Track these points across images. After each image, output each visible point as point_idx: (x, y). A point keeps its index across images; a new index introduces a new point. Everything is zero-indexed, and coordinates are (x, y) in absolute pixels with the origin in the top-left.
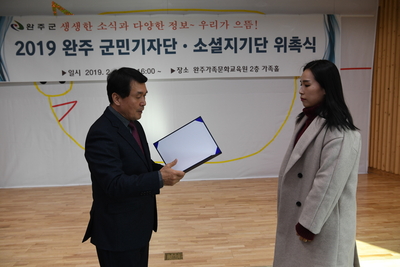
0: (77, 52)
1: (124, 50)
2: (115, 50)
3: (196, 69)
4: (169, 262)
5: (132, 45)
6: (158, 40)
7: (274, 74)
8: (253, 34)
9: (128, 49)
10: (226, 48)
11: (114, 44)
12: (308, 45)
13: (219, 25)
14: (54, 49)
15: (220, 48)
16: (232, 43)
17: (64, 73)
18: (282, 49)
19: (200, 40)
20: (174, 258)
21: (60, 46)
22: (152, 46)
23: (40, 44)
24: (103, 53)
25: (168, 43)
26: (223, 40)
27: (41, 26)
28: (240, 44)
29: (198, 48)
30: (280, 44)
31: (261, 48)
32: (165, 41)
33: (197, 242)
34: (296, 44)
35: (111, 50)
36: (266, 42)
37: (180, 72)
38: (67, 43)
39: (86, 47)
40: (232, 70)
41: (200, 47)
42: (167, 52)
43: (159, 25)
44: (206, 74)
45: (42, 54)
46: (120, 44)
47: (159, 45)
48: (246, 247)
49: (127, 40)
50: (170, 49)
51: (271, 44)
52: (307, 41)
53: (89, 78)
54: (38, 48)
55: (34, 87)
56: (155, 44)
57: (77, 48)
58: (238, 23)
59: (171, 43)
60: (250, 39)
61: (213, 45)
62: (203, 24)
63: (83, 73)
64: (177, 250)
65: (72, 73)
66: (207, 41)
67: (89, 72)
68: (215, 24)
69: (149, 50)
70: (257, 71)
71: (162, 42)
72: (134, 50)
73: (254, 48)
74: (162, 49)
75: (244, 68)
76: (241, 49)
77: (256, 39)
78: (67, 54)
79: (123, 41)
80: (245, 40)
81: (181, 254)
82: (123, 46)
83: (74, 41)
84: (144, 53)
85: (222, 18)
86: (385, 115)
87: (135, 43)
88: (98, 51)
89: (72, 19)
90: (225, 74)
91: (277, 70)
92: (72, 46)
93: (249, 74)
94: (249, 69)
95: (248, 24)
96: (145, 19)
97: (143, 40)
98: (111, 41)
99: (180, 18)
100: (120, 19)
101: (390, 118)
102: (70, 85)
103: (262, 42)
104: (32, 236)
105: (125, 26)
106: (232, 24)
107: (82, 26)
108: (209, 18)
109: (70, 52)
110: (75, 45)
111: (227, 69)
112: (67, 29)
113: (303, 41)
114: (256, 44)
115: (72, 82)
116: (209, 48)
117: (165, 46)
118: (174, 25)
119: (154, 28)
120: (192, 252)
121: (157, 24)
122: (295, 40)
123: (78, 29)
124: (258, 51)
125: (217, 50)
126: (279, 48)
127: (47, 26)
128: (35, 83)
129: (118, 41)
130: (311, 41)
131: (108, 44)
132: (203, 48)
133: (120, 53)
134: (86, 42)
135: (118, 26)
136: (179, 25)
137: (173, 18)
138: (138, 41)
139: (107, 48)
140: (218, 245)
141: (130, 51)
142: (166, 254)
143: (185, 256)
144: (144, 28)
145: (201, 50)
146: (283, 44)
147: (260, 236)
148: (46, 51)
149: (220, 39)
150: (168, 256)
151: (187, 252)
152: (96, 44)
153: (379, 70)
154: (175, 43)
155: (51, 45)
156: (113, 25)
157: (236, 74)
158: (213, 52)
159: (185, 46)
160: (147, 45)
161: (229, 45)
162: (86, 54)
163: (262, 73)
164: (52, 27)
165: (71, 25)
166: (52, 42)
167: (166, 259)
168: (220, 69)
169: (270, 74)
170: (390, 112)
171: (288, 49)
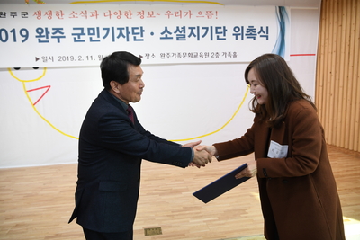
0: (50, 39)
1: (95, 37)
2: (86, 38)
3: (163, 55)
4: (149, 237)
5: (103, 33)
6: (127, 28)
7: (233, 60)
8: (213, 22)
9: (98, 36)
10: (189, 36)
11: (86, 31)
12: (262, 34)
13: (183, 14)
14: (27, 36)
15: (184, 36)
16: (195, 31)
17: (37, 59)
18: (240, 37)
19: (166, 28)
20: (154, 233)
21: (33, 34)
22: (121, 34)
23: (13, 31)
24: (75, 40)
25: (136, 31)
26: (187, 29)
27: (14, 14)
28: (202, 32)
29: (164, 36)
30: (238, 32)
31: (221, 36)
32: (133, 29)
33: (173, 216)
34: (251, 33)
35: (82, 37)
36: (225, 30)
37: (148, 58)
38: (40, 31)
39: (58, 34)
40: (195, 56)
41: (166, 34)
42: (135, 39)
43: (128, 14)
44: (172, 60)
45: (15, 40)
46: (91, 32)
47: (128, 33)
48: (220, 219)
49: (98, 28)
50: (138, 37)
51: (230, 32)
52: (262, 30)
53: (63, 64)
54: (11, 35)
55: (8, 72)
56: (124, 32)
57: (50, 36)
58: (200, 13)
59: (139, 31)
60: (212, 27)
61: (178, 33)
62: (169, 13)
63: (56, 59)
64: (156, 225)
65: (45, 59)
66: (172, 29)
67: (62, 58)
68: (179, 14)
69: (118, 37)
70: (217, 57)
71: (130, 30)
72: (104, 38)
73: (215, 36)
74: (131, 36)
75: (206, 54)
76: (203, 36)
77: (217, 28)
78: (40, 41)
79: (93, 29)
80: (207, 28)
81: (160, 228)
82: (94, 34)
83: (46, 29)
84: (114, 40)
85: (185, 8)
86: (328, 95)
87: (106, 31)
88: (69, 38)
89: (44, 8)
90: (189, 60)
91: (235, 56)
92: (44, 34)
93: (210, 60)
94: (210, 55)
95: (209, 14)
96: (114, 8)
97: (113, 28)
98: (82, 29)
99: (147, 8)
100: (91, 8)
101: (332, 98)
102: (43, 71)
103: (222, 30)
104: (12, 217)
105: (96, 14)
106: (195, 14)
107: (54, 15)
108: (174, 8)
109: (42, 39)
110: (47, 33)
111: (190, 55)
112: (39, 17)
113: (258, 30)
114: (217, 33)
115: (45, 68)
116: (174, 36)
117: (133, 33)
118: (141, 14)
119: (123, 16)
120: (170, 227)
121: (126, 14)
122: (251, 29)
123: (50, 17)
124: (218, 39)
125: (181, 38)
126: (237, 35)
127: (19, 15)
128: (9, 69)
129: (89, 29)
130: (265, 30)
131: (79, 32)
132: (169, 36)
133: (91, 40)
134: (58, 30)
135: (89, 14)
136: (146, 14)
137: (140, 7)
138: (108, 29)
139: (79, 35)
140: (193, 218)
141: (101, 38)
142: (146, 230)
143: (163, 230)
144: (114, 17)
145: (166, 37)
146: (240, 32)
147: (230, 208)
148: (19, 38)
149: (184, 28)
150: (148, 232)
151: (165, 227)
152: (68, 32)
153: (322, 56)
154: (142, 31)
155: (24, 33)
156: (84, 14)
157: (199, 59)
158: (178, 39)
159: (152, 34)
160: (117, 33)
161: (192, 33)
162: (59, 41)
163: (222, 59)
164: (25, 15)
165: (43, 13)
166: (26, 30)
167: (146, 235)
168: (185, 55)
169: (229, 59)
170: (332, 93)
171: (245, 37)
